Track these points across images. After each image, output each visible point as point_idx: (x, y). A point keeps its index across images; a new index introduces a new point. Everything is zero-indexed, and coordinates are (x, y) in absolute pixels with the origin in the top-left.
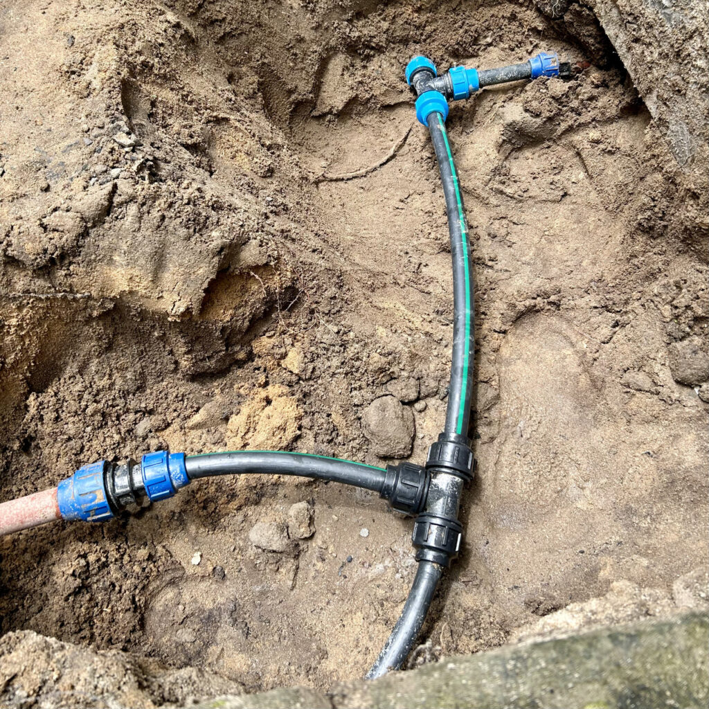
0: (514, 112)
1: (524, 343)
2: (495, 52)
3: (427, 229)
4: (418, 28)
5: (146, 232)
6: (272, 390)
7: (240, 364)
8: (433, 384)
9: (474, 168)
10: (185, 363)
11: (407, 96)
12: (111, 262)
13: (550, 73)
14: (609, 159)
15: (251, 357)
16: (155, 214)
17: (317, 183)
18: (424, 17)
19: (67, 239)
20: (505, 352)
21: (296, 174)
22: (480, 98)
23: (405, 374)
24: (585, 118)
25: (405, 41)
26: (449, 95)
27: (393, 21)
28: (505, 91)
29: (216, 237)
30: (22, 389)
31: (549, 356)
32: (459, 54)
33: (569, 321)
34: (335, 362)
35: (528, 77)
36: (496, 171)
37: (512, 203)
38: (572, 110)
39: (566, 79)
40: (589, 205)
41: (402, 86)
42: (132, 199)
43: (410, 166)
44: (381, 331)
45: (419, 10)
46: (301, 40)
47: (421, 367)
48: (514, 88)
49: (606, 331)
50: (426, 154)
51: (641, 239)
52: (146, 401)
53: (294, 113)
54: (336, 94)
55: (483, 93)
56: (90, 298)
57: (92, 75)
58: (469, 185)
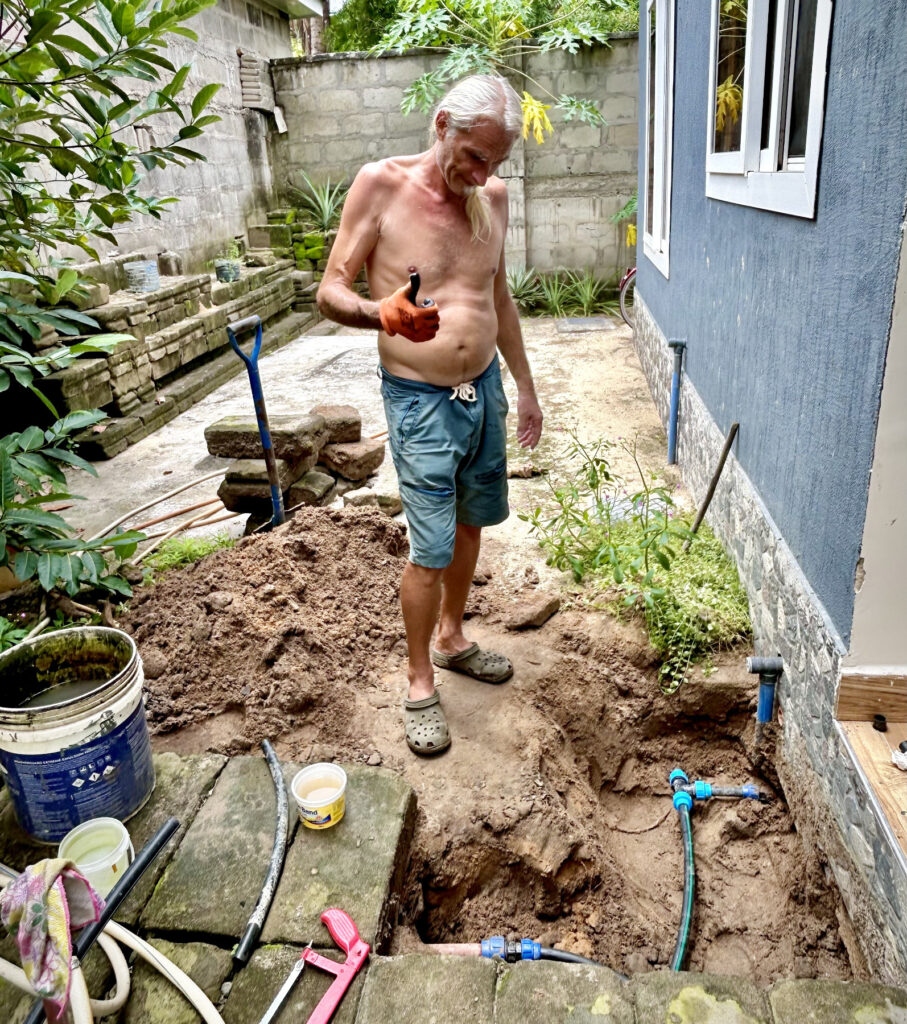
0: (731, 815)
1: (721, 951)
2: (724, 777)
3: (673, 875)
4: (680, 753)
5: (543, 827)
6: (580, 935)
7: (565, 915)
8: (666, 956)
9: (705, 844)
10: (539, 906)
11: (669, 791)
12: (525, 838)
13: (754, 797)
14: (784, 856)
15: (571, 913)
16: (549, 820)
17: (612, 829)
18: (684, 747)
19: (511, 822)
20: (709, 953)
21: (603, 820)
22: (713, 802)
23: (651, 945)
24: (773, 828)
25: (671, 759)
26: (694, 796)
27: (665, 746)
28: (727, 801)
29: (571, 838)
30: (465, 894)
31: (735, 962)
32: (703, 773)
33: (747, 942)
34: (615, 925)
35: (743, 796)
36: (718, 849)
37: (726, 871)
38: (766, 822)
39: (763, 802)
40: (772, 883)
41: (667, 784)
42: (540, 811)
43: (666, 835)
44: (641, 917)
45: (681, 743)
46: (613, 747)
47: (659, 944)
48: (733, 801)
49: (765, 951)
50: (677, 829)
51: (792, 904)
52: (514, 923)
53: (603, 788)
54: (629, 780)
55: (714, 799)
56: (511, 853)
57: (528, 752)
58: (702, 854)
